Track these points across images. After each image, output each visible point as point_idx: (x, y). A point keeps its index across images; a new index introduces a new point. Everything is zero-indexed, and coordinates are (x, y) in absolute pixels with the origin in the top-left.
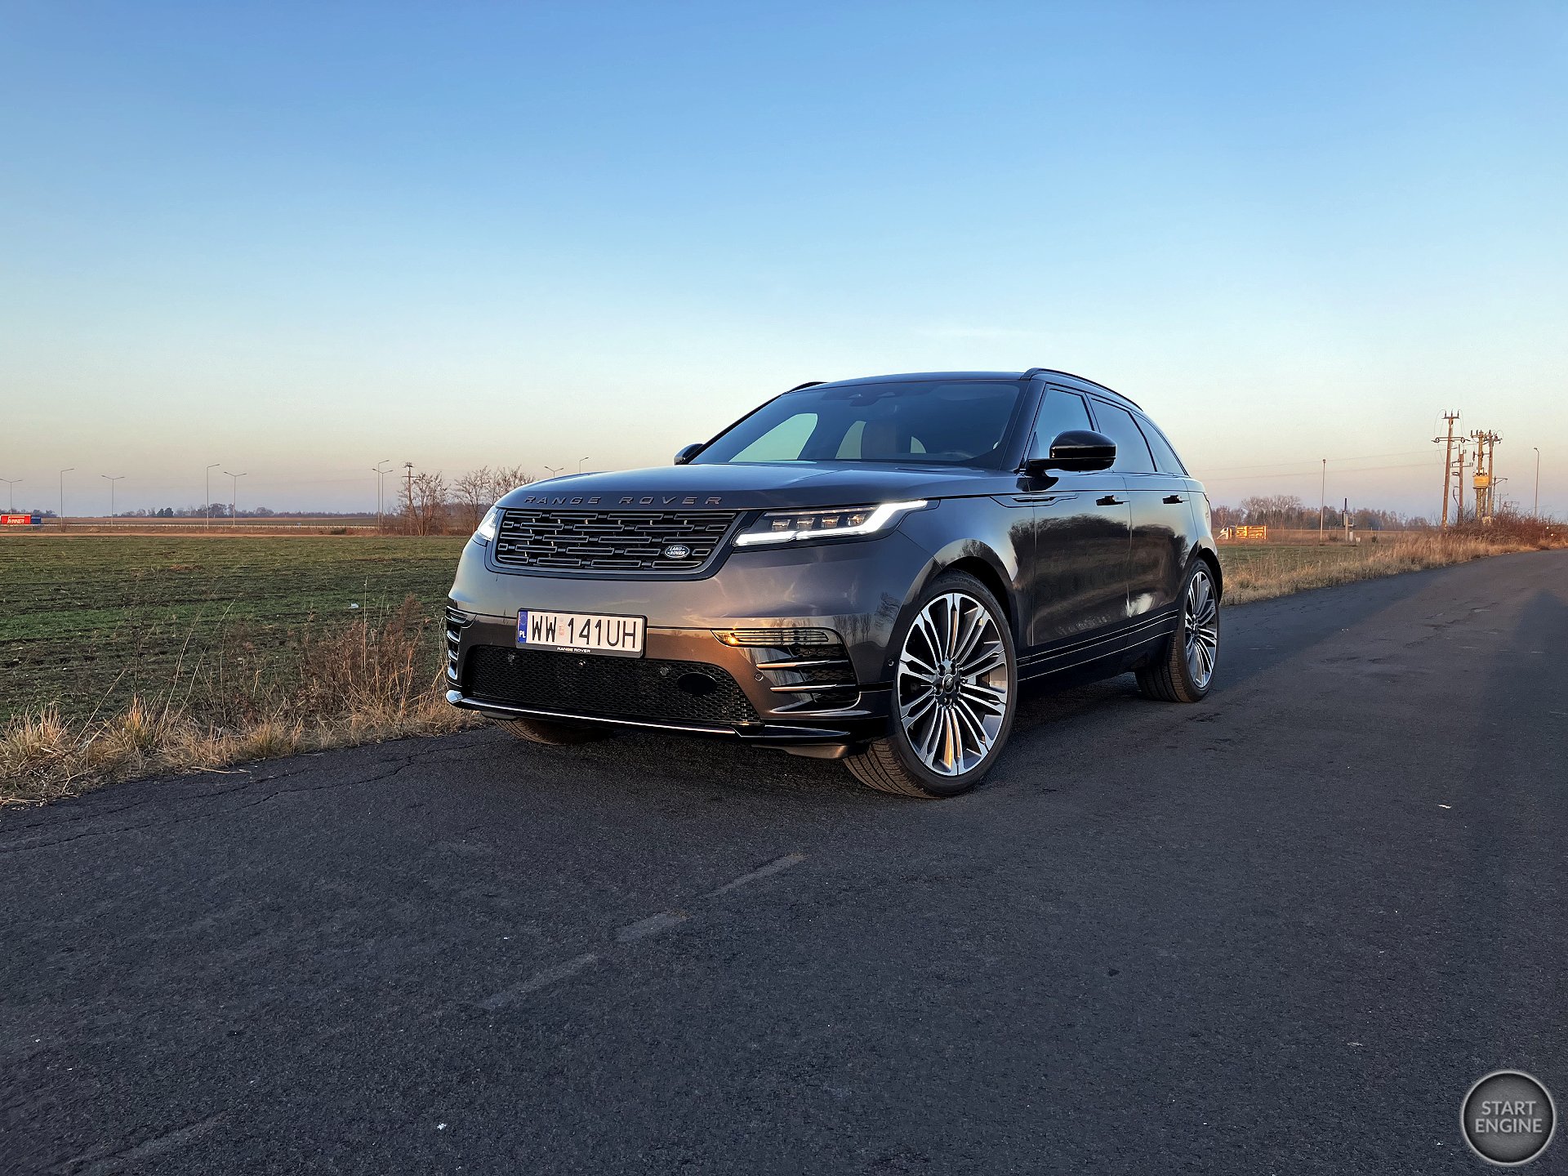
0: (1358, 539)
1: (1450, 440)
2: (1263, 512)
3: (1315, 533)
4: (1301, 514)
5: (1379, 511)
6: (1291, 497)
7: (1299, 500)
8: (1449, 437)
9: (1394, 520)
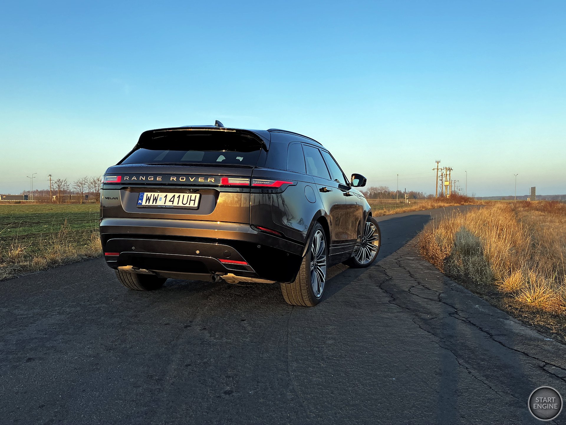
0: (410, 203)
1: (438, 170)
2: (375, 192)
3: (395, 200)
4: (389, 193)
5: (417, 192)
6: (385, 187)
7: (388, 188)
8: (437, 168)
9: (422, 196)
